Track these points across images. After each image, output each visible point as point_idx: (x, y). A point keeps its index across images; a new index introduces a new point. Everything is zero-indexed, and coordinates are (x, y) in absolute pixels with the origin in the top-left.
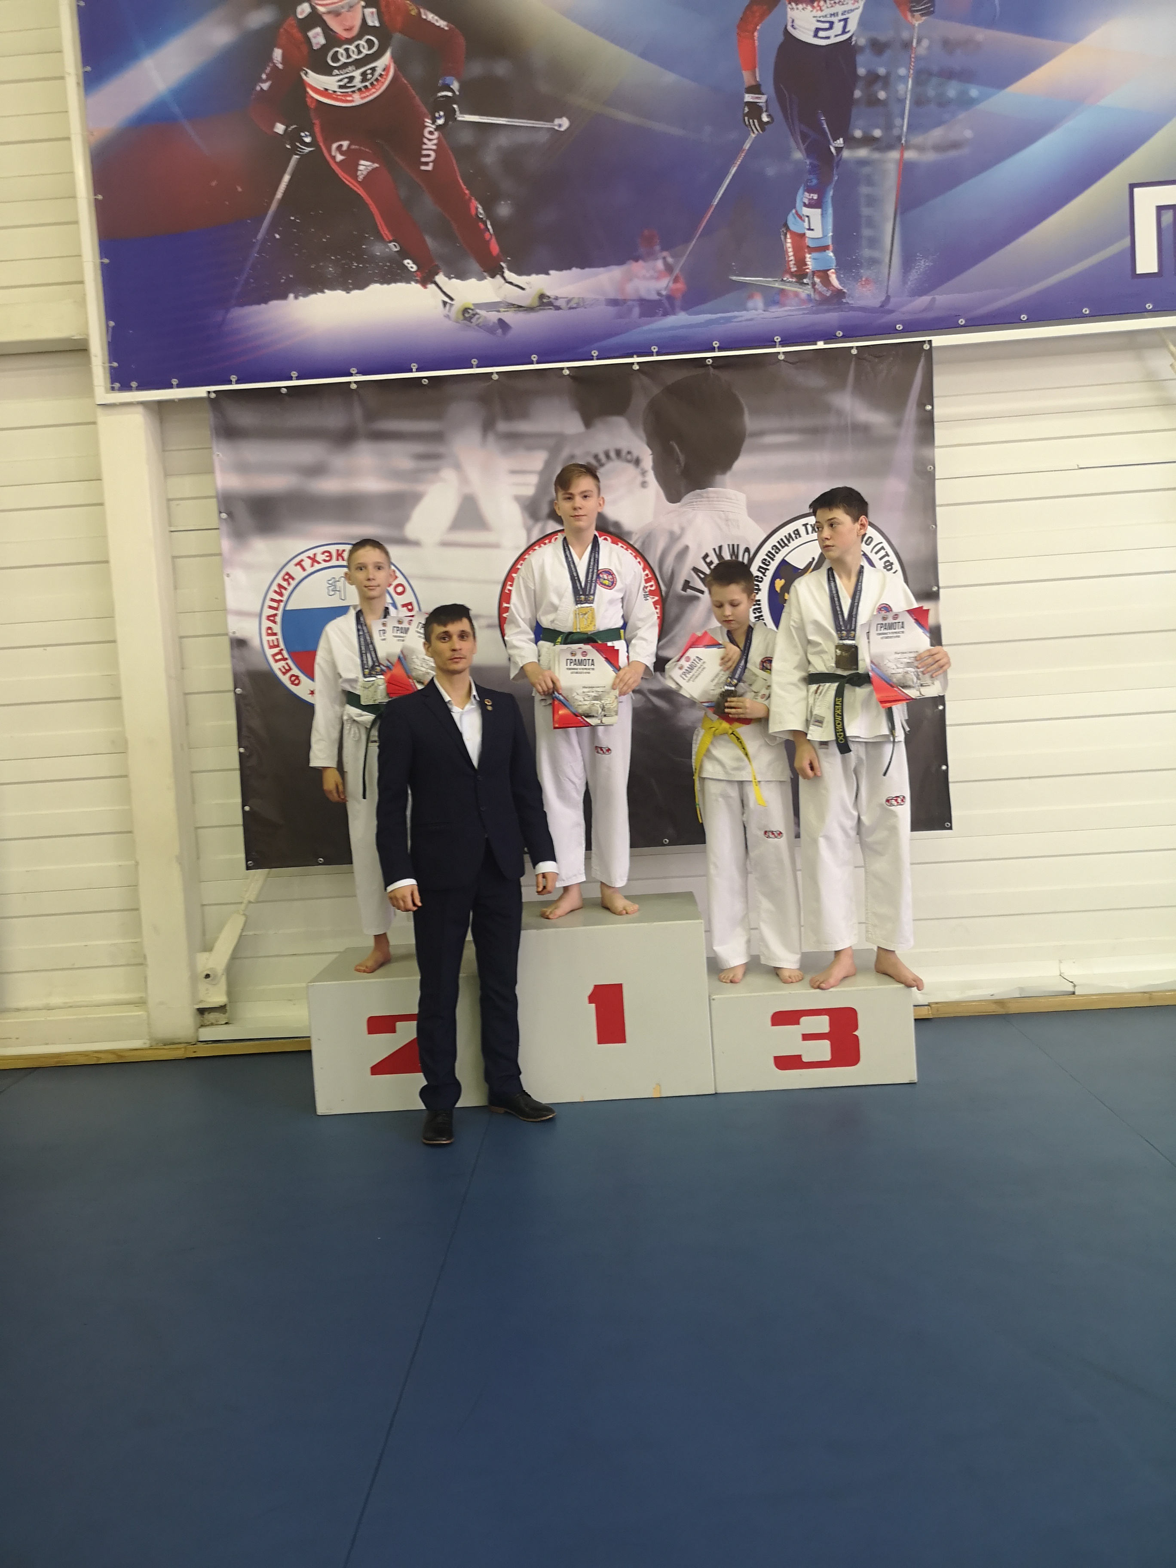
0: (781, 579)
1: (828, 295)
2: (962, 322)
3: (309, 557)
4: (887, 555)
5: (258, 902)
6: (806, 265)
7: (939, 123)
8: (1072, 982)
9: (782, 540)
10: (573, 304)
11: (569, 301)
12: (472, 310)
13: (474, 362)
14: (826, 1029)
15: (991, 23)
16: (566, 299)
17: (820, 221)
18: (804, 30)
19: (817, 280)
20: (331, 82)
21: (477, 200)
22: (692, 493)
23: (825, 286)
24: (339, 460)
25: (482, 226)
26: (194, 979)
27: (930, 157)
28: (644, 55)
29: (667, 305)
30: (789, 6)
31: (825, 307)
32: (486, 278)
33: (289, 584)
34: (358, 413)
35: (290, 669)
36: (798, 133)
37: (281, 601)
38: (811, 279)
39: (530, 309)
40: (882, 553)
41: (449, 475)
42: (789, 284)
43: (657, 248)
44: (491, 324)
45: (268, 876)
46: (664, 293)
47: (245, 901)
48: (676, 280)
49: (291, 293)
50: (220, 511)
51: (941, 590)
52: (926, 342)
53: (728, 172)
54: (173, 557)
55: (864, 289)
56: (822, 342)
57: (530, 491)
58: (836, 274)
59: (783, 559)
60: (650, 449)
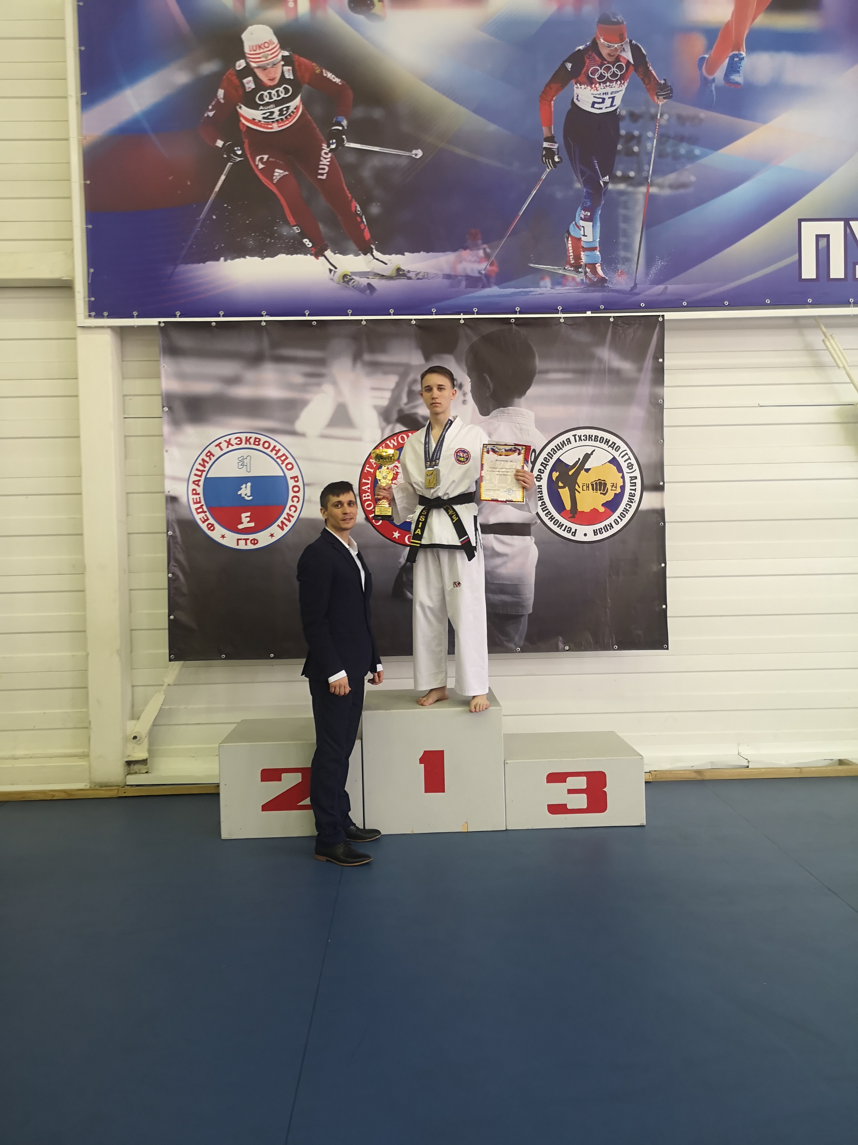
0: (556, 472)
1: (595, 280)
2: (685, 304)
3: (225, 441)
4: (629, 458)
5: (174, 685)
6: (581, 259)
7: (673, 170)
8: (747, 759)
9: (558, 445)
10: (420, 276)
11: (417, 274)
12: (350, 276)
13: (350, 312)
14: (584, 786)
15: (709, 107)
16: (416, 273)
17: (592, 229)
18: (585, 102)
19: (588, 270)
20: (257, 115)
21: (356, 201)
22: (498, 409)
23: (593, 274)
24: (250, 375)
25: (359, 220)
26: (125, 739)
27: (667, 192)
28: (476, 111)
29: (485, 280)
30: (575, 86)
31: (592, 289)
32: (361, 255)
33: (210, 459)
34: (266, 343)
36: (579, 171)
37: (204, 471)
38: (584, 269)
40: (626, 457)
41: (328, 388)
42: (568, 271)
43: (480, 242)
44: (362, 286)
45: (183, 666)
46: (483, 272)
47: (166, 684)
48: (492, 264)
49: (223, 257)
50: (163, 407)
51: (665, 484)
52: (661, 316)
53: (530, 193)
54: (125, 436)
55: (620, 278)
56: (590, 312)
57: (385, 403)
58: (601, 266)
59: (559, 458)
60: (470, 378)
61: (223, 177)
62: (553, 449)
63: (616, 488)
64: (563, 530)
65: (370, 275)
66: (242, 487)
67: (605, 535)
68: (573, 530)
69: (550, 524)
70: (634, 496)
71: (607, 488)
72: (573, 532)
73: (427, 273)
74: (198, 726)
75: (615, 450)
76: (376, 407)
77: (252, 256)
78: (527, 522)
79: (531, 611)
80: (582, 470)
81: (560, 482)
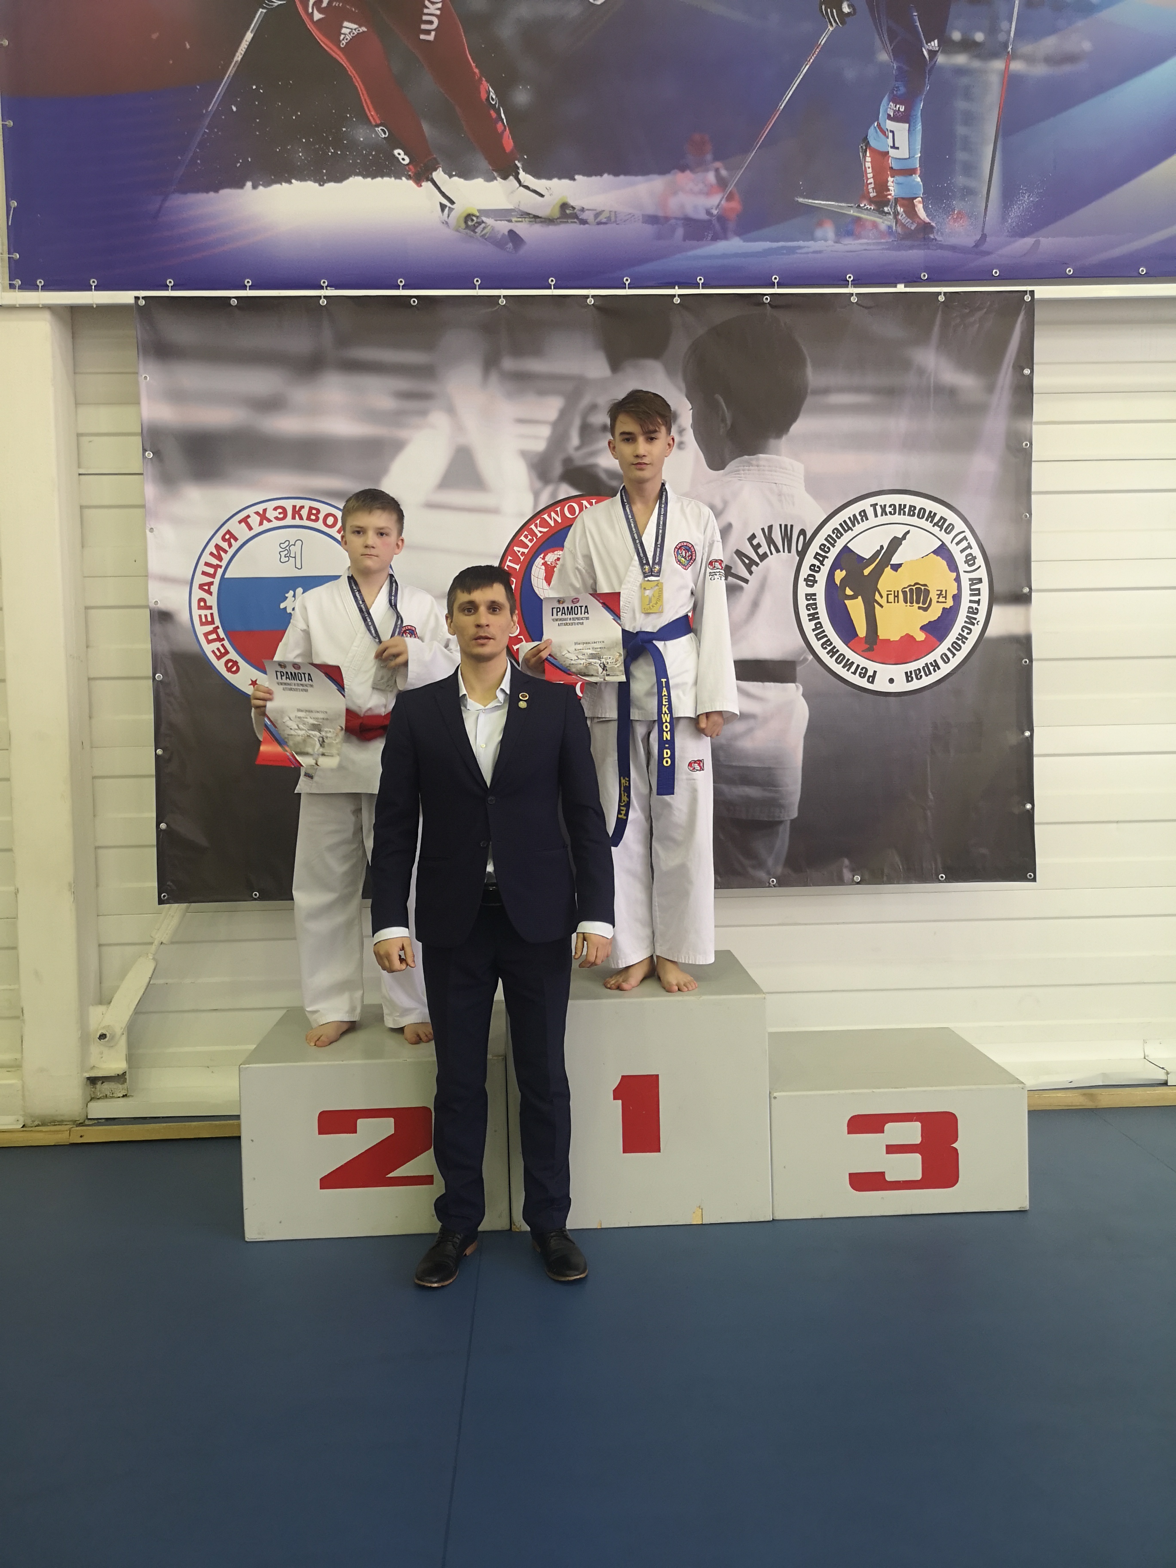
0: (841, 571)
1: (913, 228)
2: (1070, 271)
3: (257, 513)
4: (969, 547)
5: (172, 943)
6: (889, 190)
7: (1053, 30)
8: (1163, 1068)
9: (845, 522)
10: (602, 218)
11: (597, 215)
12: (477, 217)
14: (917, 1140)
16: (594, 212)
17: (908, 136)
19: (900, 209)
21: (487, 81)
22: (739, 458)
23: (908, 217)
24: (300, 394)
26: (84, 1040)
27: (1040, 70)
29: (717, 227)
31: (908, 243)
32: (497, 180)
33: (230, 546)
34: (327, 337)
35: (227, 652)
36: (885, 28)
37: (221, 567)
38: (893, 208)
39: (549, 221)
40: (964, 544)
41: (439, 419)
42: (866, 211)
43: (709, 157)
44: (500, 236)
45: (187, 910)
46: (715, 212)
47: (156, 943)
48: (730, 198)
49: (249, 181)
50: (144, 450)
51: (1033, 594)
52: (1028, 292)
53: (798, 70)
54: (82, 507)
55: (956, 224)
56: (903, 285)
57: (540, 446)
58: (923, 204)
59: (846, 547)
60: (691, 403)
61: (249, 36)
62: (836, 529)
63: (946, 599)
64: (852, 673)
65: (512, 216)
66: (287, 595)
67: (926, 681)
68: (870, 673)
69: (830, 662)
70: (976, 613)
71: (931, 598)
72: (869, 677)
73: (615, 212)
74: (214, 1014)
75: (945, 531)
76: (524, 454)
77: (302, 179)
78: (789, 658)
79: (795, 814)
80: (888, 566)
81: (847, 588)
